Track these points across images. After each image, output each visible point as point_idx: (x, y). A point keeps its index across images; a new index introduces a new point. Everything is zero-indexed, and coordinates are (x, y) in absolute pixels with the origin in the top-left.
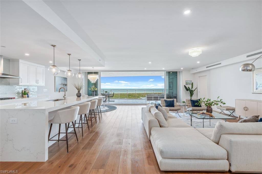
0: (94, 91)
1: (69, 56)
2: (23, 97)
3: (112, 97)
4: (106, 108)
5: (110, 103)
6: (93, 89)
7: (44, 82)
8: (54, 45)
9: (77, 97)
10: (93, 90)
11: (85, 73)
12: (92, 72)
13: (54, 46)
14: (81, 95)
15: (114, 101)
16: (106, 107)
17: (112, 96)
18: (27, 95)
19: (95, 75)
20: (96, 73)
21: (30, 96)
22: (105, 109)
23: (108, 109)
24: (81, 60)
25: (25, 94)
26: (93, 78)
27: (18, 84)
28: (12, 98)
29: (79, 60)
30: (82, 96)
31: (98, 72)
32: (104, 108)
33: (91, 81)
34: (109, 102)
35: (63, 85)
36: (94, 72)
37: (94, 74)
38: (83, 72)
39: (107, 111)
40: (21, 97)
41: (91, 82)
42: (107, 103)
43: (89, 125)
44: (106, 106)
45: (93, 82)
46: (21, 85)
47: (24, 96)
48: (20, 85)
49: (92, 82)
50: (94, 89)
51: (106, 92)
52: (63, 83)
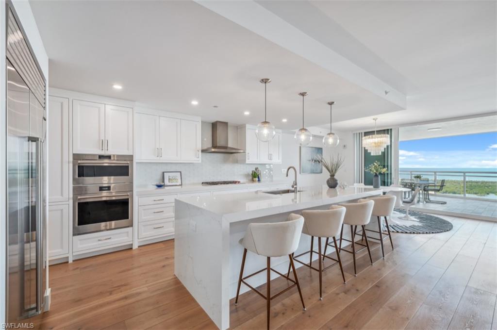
0: (378, 174)
1: (302, 97)
2: (253, 181)
3: (438, 191)
4: (413, 221)
5: (432, 207)
6: (373, 169)
7: (281, 158)
8: (266, 79)
9: (328, 188)
10: (375, 171)
11: (358, 135)
12: (374, 131)
13: (265, 81)
14: (337, 184)
15: (445, 203)
16: (413, 218)
17: (438, 188)
18: (259, 178)
19: (381, 137)
20: (386, 131)
21: (262, 179)
22: (408, 224)
23: (420, 224)
24: (333, 103)
25: (255, 177)
26: (374, 144)
27: (243, 162)
28: (235, 182)
29: (329, 103)
30: (340, 187)
31: (391, 129)
32: (406, 218)
33: (369, 151)
34: (427, 204)
35: (315, 161)
36: (377, 131)
37: (377, 134)
38: (354, 134)
39: (414, 231)
40: (250, 181)
41: (370, 153)
42: (421, 206)
43: (356, 259)
44: (413, 213)
45: (375, 155)
46: (249, 163)
47: (254, 179)
48: (247, 163)
49: (372, 154)
50: (377, 171)
51: (418, 177)
52: (315, 159)
